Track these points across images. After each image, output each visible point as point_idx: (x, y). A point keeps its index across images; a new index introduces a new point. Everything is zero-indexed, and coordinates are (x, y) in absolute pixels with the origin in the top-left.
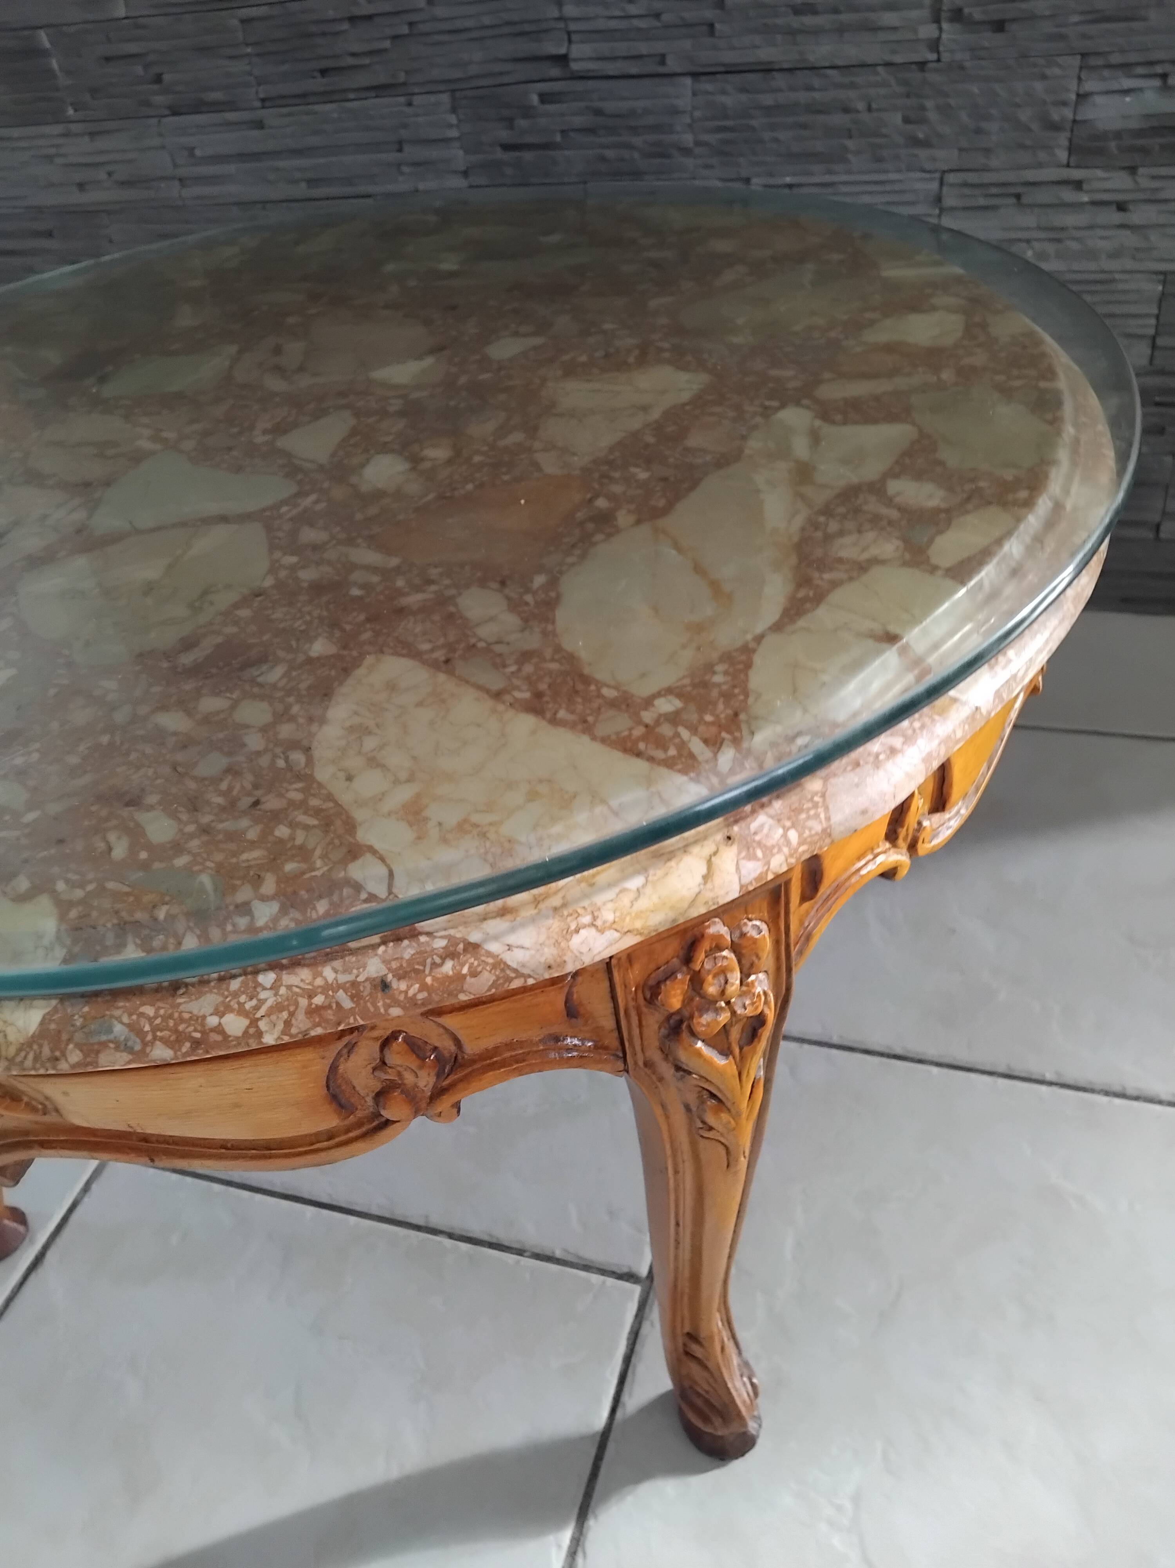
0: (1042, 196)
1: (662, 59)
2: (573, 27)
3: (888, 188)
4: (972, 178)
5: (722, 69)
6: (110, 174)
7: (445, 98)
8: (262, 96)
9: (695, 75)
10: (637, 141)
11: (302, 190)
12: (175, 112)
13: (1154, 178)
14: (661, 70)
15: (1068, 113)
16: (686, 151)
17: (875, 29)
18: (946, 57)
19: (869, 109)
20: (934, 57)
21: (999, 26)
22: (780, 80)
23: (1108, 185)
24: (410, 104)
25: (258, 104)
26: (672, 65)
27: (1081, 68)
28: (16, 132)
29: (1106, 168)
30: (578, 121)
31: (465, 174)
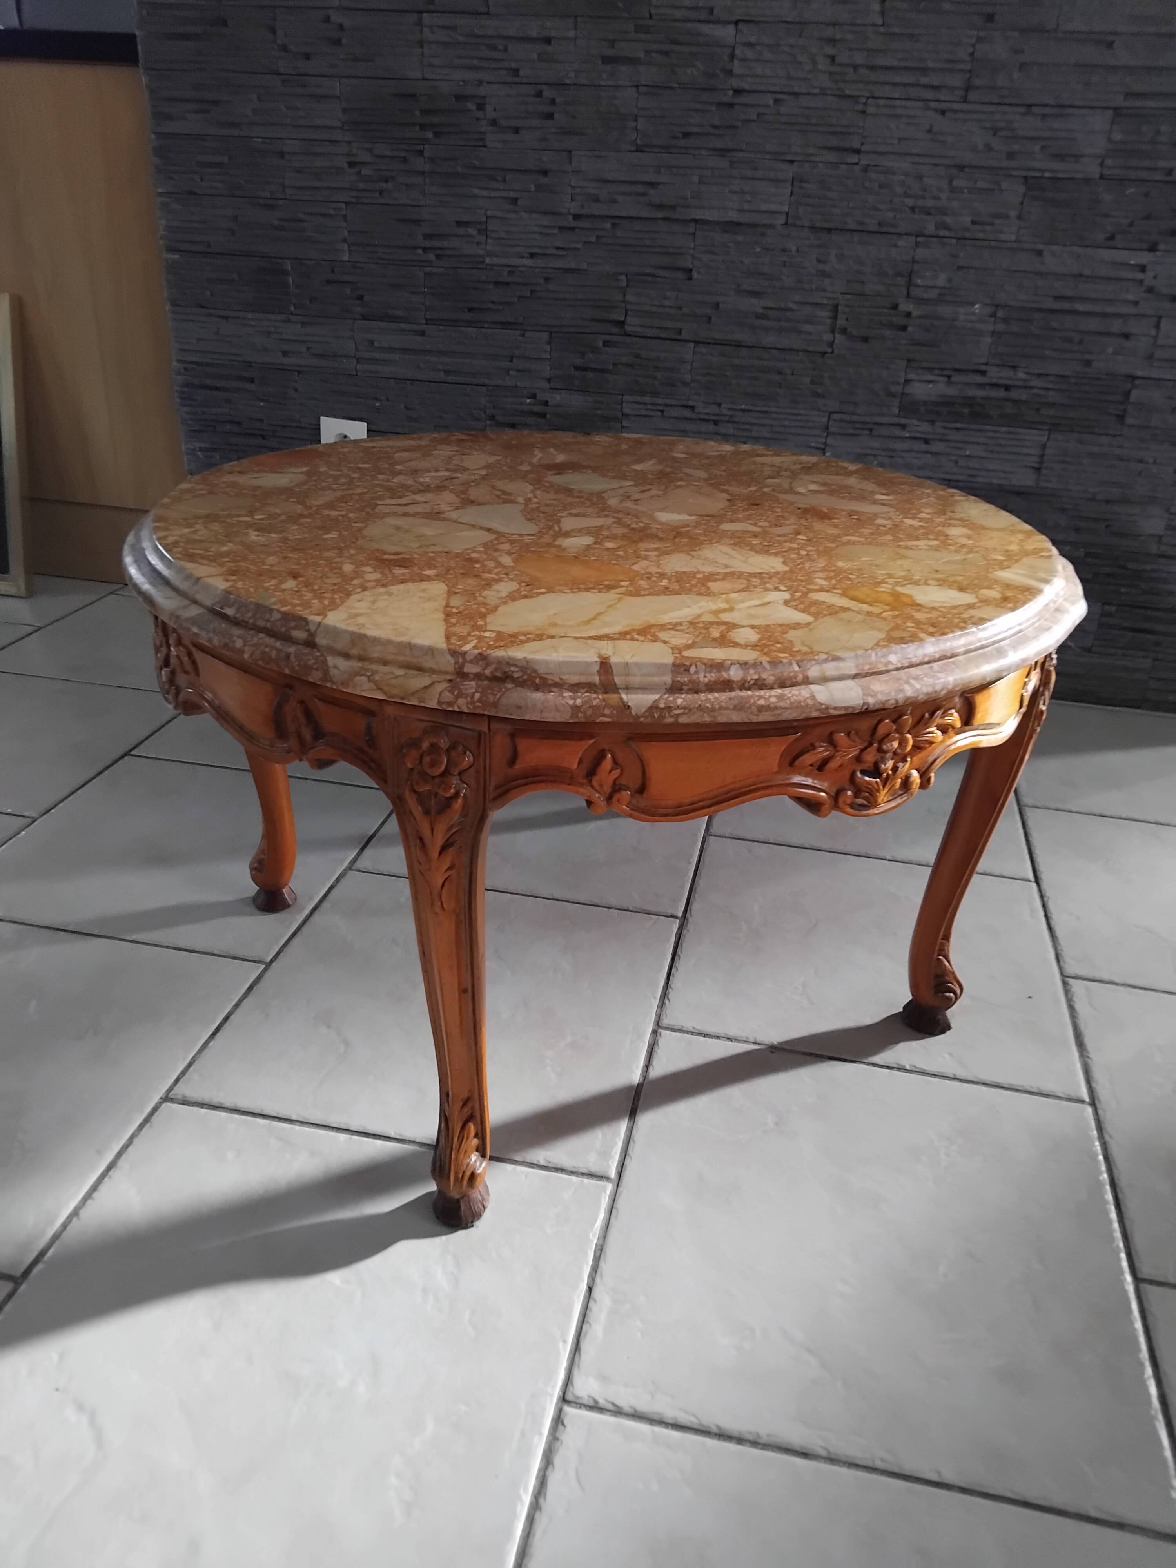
0: (885, 431)
1: (680, 332)
2: (629, 307)
3: (799, 418)
4: (847, 417)
5: (713, 341)
6: (308, 348)
7: (545, 336)
8: (428, 317)
9: (696, 343)
10: (658, 375)
11: (442, 376)
12: (365, 318)
13: (945, 428)
14: (678, 337)
15: (899, 389)
16: (685, 384)
17: (800, 332)
18: (836, 351)
19: (793, 374)
20: (830, 350)
21: (866, 339)
22: (745, 352)
23: (920, 429)
24: (524, 336)
25: (424, 322)
26: (684, 335)
27: (907, 367)
28: (250, 316)
29: (919, 420)
30: (624, 360)
31: (549, 380)
